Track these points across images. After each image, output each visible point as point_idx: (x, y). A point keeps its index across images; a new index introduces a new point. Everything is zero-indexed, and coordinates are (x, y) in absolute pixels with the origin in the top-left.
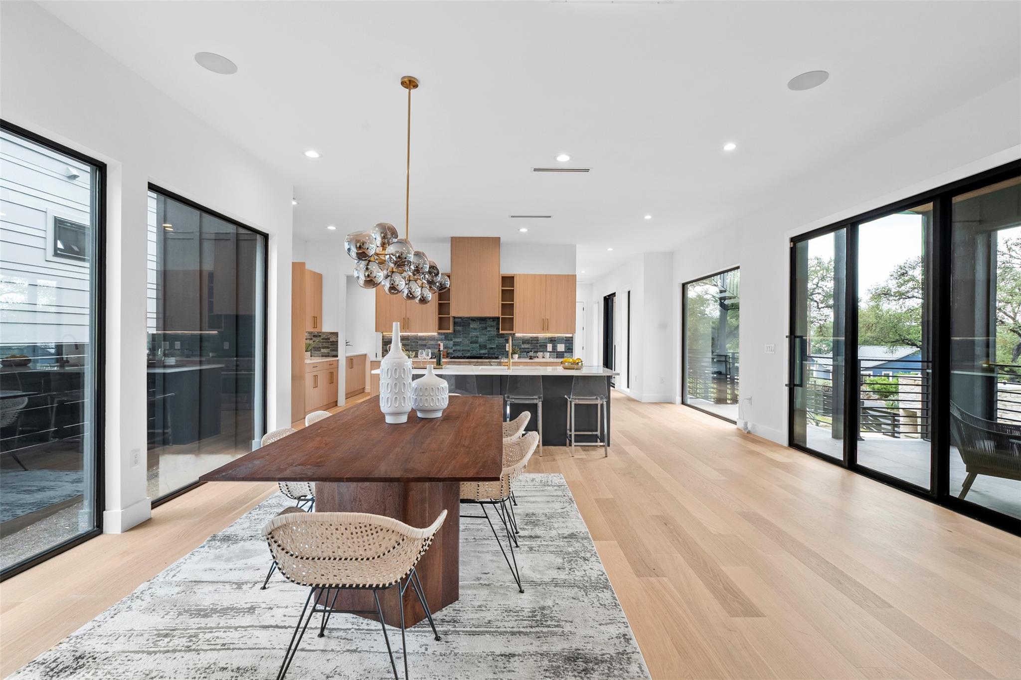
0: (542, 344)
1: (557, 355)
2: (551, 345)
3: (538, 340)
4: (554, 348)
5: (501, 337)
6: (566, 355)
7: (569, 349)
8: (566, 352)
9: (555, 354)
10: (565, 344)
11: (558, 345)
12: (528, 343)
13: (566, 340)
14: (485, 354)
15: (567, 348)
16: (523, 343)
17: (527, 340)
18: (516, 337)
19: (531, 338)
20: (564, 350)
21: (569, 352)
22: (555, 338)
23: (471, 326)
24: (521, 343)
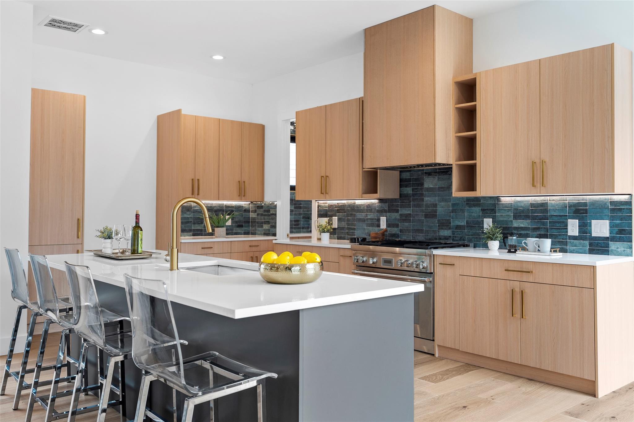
0: (556, 219)
1: (590, 245)
2: (577, 222)
3: (546, 211)
4: (584, 228)
5: (475, 206)
6: (613, 246)
7: (621, 232)
8: (612, 239)
9: (587, 243)
10: (612, 219)
11: (593, 222)
12: (527, 217)
13: (613, 210)
14: (446, 238)
15: (616, 229)
16: (516, 217)
17: (523, 211)
18: (503, 204)
19: (532, 205)
20: (607, 235)
21: (621, 240)
22: (585, 204)
23: (426, 186)
24: (512, 219)
